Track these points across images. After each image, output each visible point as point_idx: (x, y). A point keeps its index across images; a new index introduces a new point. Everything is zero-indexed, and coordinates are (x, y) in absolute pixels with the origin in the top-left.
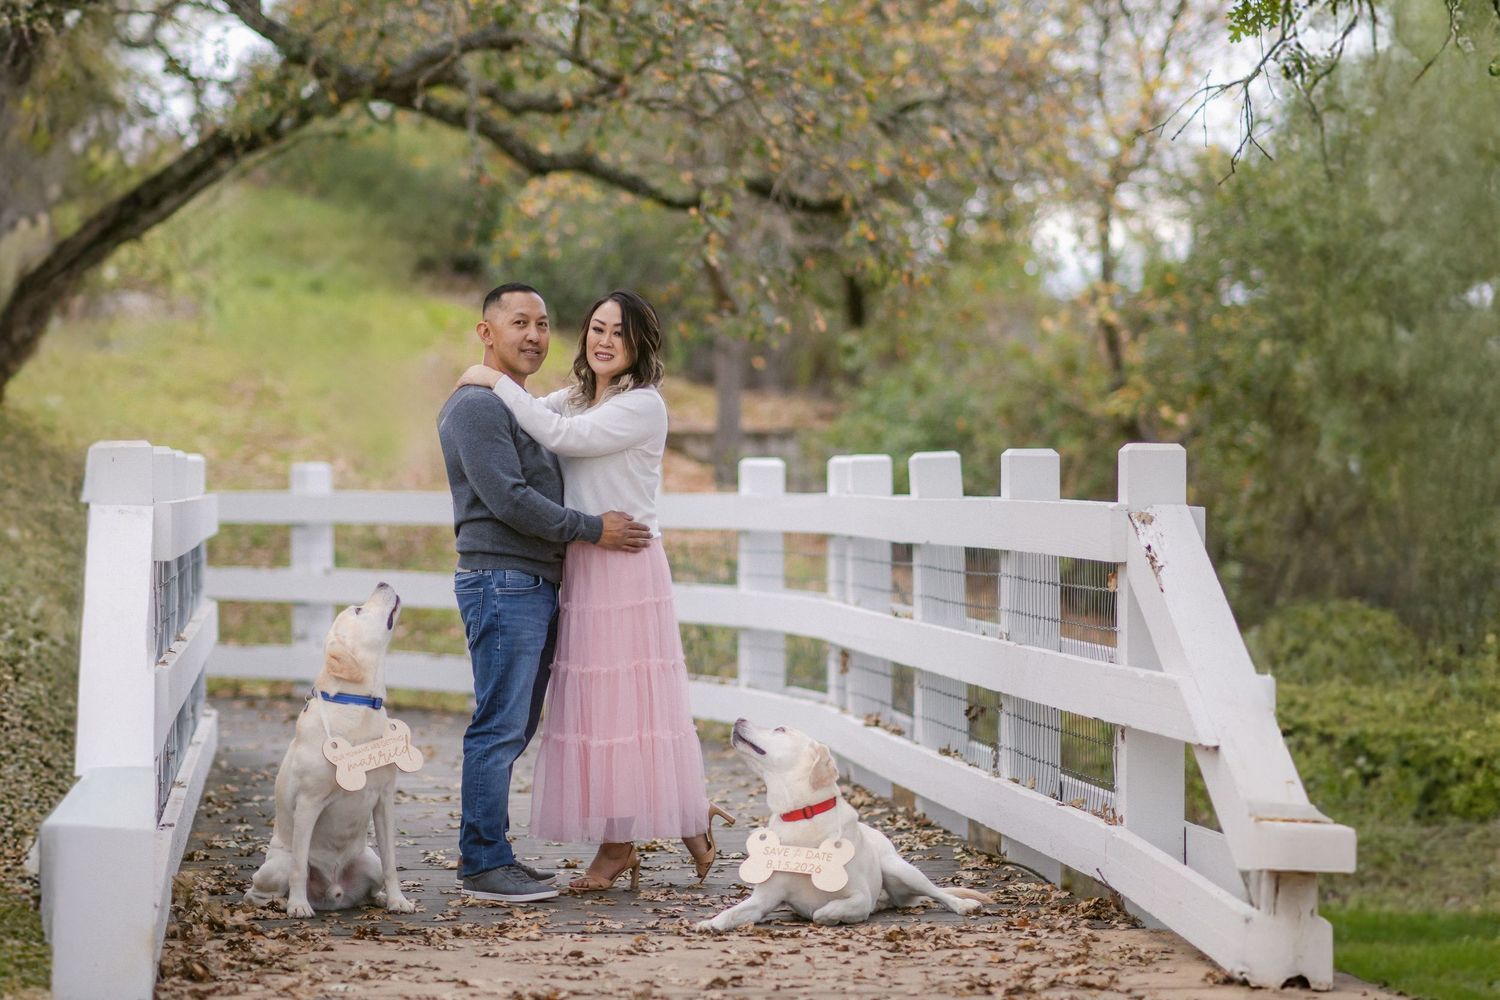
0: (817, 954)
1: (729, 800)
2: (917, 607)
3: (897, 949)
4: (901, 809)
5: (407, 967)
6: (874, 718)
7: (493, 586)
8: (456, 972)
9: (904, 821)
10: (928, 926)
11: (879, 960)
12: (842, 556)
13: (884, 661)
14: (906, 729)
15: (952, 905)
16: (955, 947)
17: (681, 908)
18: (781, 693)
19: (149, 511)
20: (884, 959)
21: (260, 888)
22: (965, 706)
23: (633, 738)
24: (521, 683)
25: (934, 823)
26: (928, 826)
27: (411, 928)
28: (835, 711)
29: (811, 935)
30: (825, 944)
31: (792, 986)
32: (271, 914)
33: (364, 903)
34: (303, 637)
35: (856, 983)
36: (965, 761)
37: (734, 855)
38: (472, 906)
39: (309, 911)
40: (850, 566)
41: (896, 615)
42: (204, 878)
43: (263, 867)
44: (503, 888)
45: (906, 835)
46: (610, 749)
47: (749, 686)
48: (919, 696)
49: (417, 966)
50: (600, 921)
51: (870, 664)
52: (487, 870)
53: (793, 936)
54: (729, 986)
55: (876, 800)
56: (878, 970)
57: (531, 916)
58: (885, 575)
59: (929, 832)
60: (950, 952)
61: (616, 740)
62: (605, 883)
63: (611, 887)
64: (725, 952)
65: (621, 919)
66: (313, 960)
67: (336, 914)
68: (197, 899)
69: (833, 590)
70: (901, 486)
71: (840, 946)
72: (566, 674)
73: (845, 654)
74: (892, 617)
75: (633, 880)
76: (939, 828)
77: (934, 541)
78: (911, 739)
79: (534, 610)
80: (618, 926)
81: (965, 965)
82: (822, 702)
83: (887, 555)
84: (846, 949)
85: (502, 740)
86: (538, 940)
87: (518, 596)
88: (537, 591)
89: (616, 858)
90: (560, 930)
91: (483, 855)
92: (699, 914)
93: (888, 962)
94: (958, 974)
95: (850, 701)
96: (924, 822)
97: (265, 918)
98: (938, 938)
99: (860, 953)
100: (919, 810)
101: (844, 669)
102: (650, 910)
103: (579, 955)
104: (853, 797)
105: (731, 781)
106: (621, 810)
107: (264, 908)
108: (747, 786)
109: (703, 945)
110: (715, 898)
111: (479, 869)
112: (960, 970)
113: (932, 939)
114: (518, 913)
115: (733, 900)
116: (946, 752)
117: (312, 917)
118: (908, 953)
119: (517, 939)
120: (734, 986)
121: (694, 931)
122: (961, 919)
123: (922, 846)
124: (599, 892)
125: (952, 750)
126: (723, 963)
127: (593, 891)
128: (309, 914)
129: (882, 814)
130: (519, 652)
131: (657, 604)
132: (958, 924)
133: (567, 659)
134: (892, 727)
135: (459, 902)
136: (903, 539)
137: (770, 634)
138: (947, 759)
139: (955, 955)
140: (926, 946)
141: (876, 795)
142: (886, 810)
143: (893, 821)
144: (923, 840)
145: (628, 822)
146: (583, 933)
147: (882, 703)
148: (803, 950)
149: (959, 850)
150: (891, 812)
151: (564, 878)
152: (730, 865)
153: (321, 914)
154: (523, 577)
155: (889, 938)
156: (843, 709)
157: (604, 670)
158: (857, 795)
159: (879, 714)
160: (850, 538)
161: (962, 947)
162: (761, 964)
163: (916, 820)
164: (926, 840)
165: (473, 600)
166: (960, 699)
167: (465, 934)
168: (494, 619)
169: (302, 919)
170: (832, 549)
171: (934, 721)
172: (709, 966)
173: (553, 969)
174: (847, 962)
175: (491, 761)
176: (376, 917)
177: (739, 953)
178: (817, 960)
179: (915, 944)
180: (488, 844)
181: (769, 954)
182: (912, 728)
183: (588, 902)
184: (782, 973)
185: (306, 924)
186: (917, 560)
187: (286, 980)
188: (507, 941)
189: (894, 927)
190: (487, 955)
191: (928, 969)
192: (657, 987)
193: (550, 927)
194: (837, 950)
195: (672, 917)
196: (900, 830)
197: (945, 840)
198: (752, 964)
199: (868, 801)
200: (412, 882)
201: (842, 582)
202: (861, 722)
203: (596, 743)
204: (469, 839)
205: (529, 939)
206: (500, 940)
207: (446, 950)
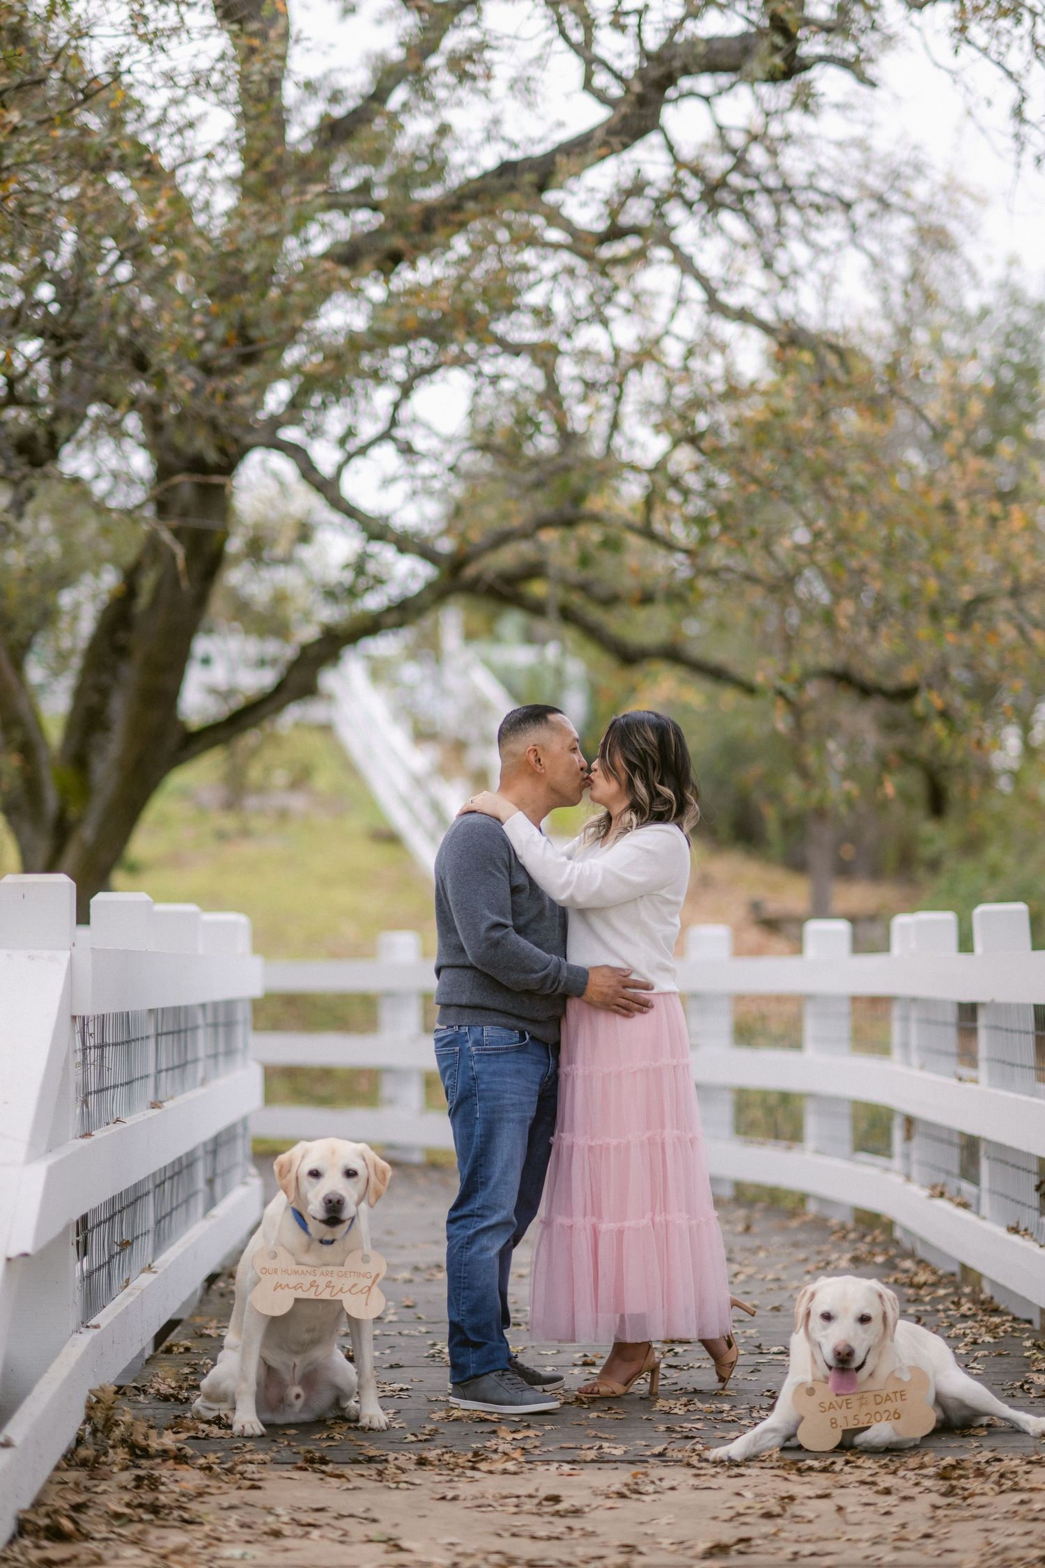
0: (852, 1498)
1: (783, 1277)
2: (983, 1071)
3: (949, 1493)
4: (967, 1290)
5: (340, 1517)
6: (939, 1189)
7: (470, 1044)
8: (396, 1525)
9: (969, 1305)
10: (990, 1455)
11: (928, 1511)
12: (905, 1019)
13: (950, 1131)
14: (973, 1201)
15: (1023, 1425)
16: (1021, 1490)
17: (699, 1425)
18: (849, 1159)
19: (64, 956)
20: (936, 1507)
21: (208, 1397)
22: (1035, 1180)
23: (646, 1221)
24: (505, 1157)
25: (1002, 1307)
26: (996, 1311)
27: (372, 1453)
28: (900, 1180)
29: (847, 1469)
30: (863, 1483)
31: (813, 1554)
32: (215, 1431)
33: (331, 1415)
34: (391, 1102)
35: (897, 1549)
36: (1035, 1240)
37: (775, 1349)
38: (457, 1420)
39: (258, 1429)
40: (914, 1028)
41: (960, 1079)
42: (164, 1379)
43: (212, 1372)
44: (496, 1398)
45: (970, 1323)
46: (621, 1233)
47: (818, 1152)
48: (985, 1166)
49: (351, 1516)
50: (598, 1444)
51: (938, 1134)
52: (477, 1376)
53: (825, 1470)
54: (733, 1553)
55: (941, 1277)
56: (924, 1528)
57: (518, 1436)
58: (950, 1039)
59: (996, 1320)
60: (1018, 1497)
61: (626, 1224)
62: (618, 1388)
63: (626, 1394)
64: (738, 1494)
65: (624, 1441)
66: (226, 1505)
67: (293, 1432)
68: (117, 1418)
69: (897, 1053)
70: (965, 943)
71: (880, 1488)
72: (572, 1147)
73: (910, 1122)
74: (954, 1082)
75: (652, 1383)
76: (1008, 1314)
77: (1000, 998)
78: (977, 1213)
79: (519, 1072)
80: (618, 1452)
81: (1035, 1520)
82: (887, 1170)
83: (952, 1015)
84: (887, 1491)
85: (486, 1224)
86: (515, 1473)
87: (497, 1055)
88: (521, 1050)
89: (632, 1360)
90: (548, 1457)
91: (472, 1358)
92: (720, 1434)
93: (940, 1513)
94: (1027, 1533)
95: (915, 1171)
96: (991, 1307)
97: (207, 1437)
98: (1002, 1476)
99: (905, 1498)
100: (987, 1292)
101: (908, 1137)
102: (662, 1428)
103: (556, 1499)
104: (916, 1274)
105: (790, 1254)
106: (633, 1305)
107: (208, 1422)
108: (806, 1260)
109: (714, 1483)
110: (741, 1411)
111: (467, 1375)
112: (1030, 1526)
113: (995, 1477)
114: (504, 1431)
115: (763, 1413)
116: (1014, 1230)
117: (262, 1436)
118: (965, 1499)
119: (491, 1472)
120: (741, 1553)
121: (707, 1460)
122: (1031, 1443)
123: (988, 1339)
124: (611, 1400)
125: (1022, 1227)
126: (731, 1513)
127: (605, 1398)
128: (258, 1432)
129: (947, 1295)
130: (500, 1119)
131: (674, 1067)
132: (1029, 1450)
133: (572, 1130)
134: (958, 1200)
135: (443, 1414)
136: (967, 998)
137: (834, 1100)
138: (1015, 1238)
139: (1022, 1502)
140: (988, 1487)
141: (941, 1272)
142: (951, 1290)
143: (958, 1304)
144: (989, 1331)
145: (641, 1319)
146: (573, 1462)
147: (948, 1173)
148: (836, 1492)
149: (1028, 1343)
150: (955, 1293)
151: (576, 1379)
152: (769, 1363)
153: (273, 1430)
154: (504, 1033)
155: (943, 1475)
156: (908, 1178)
157: (614, 1142)
158: (921, 1273)
159: (944, 1185)
160: (914, 1000)
161: (1032, 1490)
162: (779, 1516)
163: (983, 1303)
164: (992, 1330)
165: (450, 1062)
166: (1029, 1172)
167: (431, 1463)
168: (472, 1082)
169: (250, 1438)
170: (896, 1011)
171: (1002, 1195)
172: (715, 1518)
173: (518, 1521)
174: (887, 1513)
175: (475, 1248)
176: (337, 1437)
177: (757, 1495)
178: (850, 1510)
179: (974, 1484)
180: (477, 1346)
181: (792, 1498)
182: (978, 1199)
183: (593, 1415)
184: (805, 1529)
185: (250, 1445)
186: (982, 1020)
187: (176, 1538)
188: (477, 1475)
189: (949, 1460)
190: (443, 1498)
191: (989, 1525)
192: (640, 1553)
193: (537, 1452)
194: (877, 1492)
195: (687, 1437)
196: (964, 1317)
197: (1014, 1330)
198: (768, 1515)
199: (932, 1279)
200: (396, 1386)
201: (905, 1045)
202: (925, 1193)
203: (606, 1226)
204: (456, 1340)
205: (505, 1472)
206: (469, 1473)
207: (397, 1488)
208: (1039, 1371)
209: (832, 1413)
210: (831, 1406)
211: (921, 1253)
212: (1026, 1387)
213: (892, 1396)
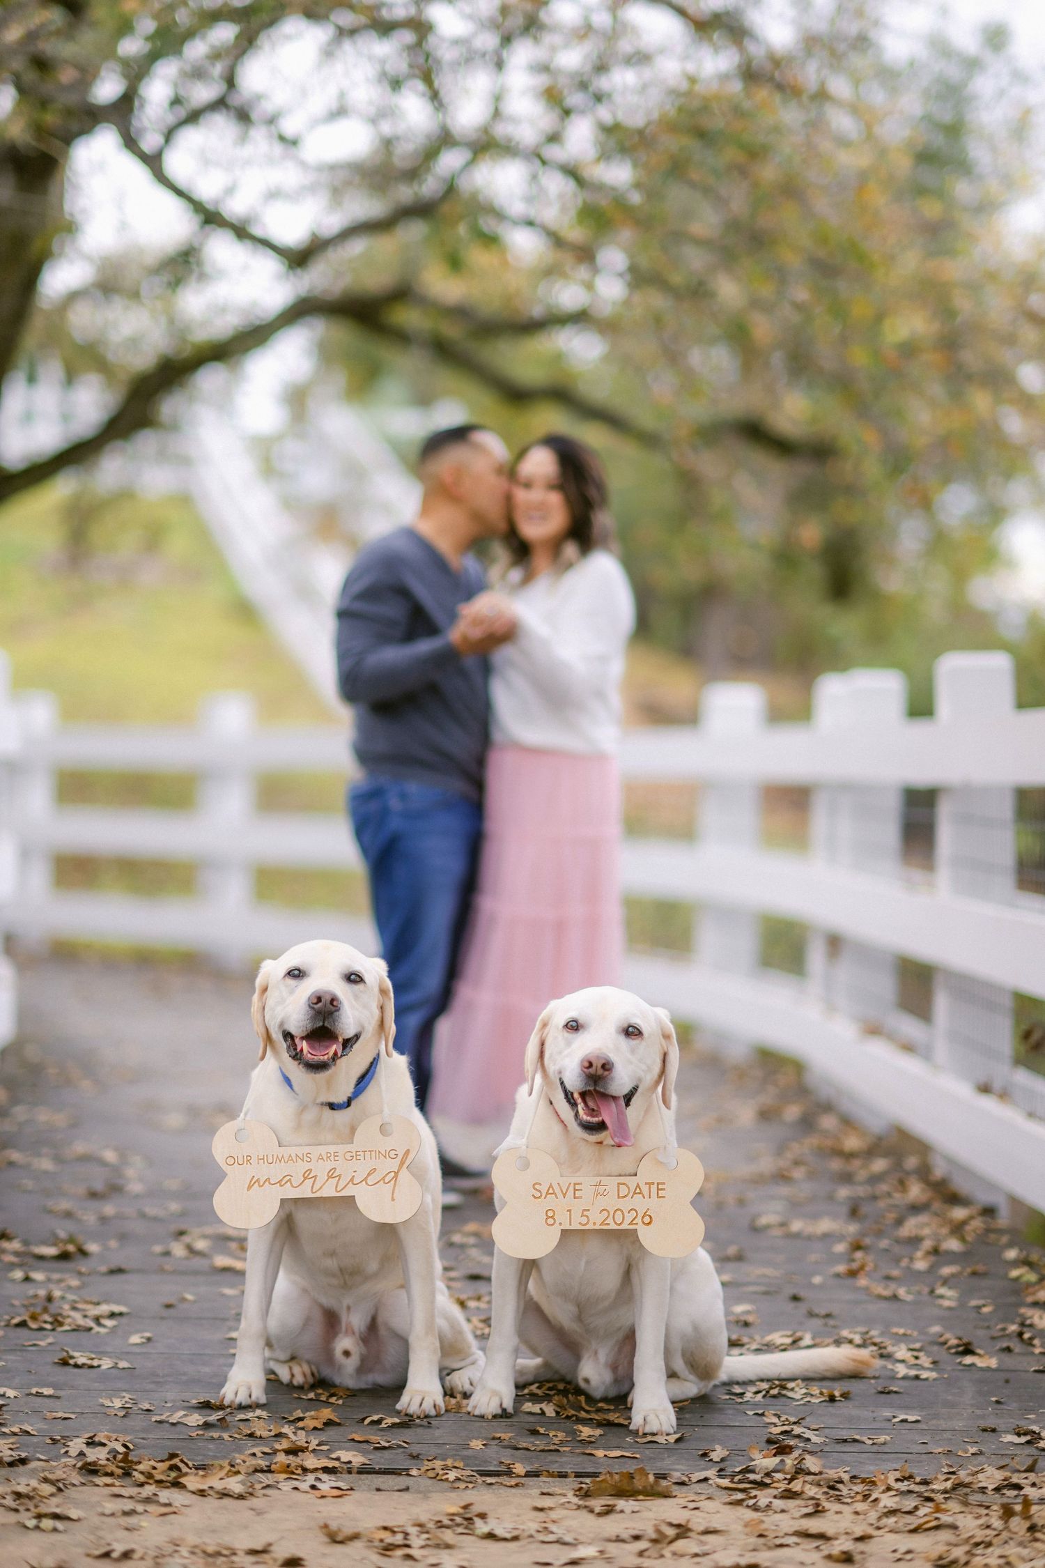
2: (943, 876)
4: (911, 1164)
6: (872, 1025)
9: (919, 1188)
14: (919, 1044)
25: (963, 1192)
26: (954, 1199)
28: (818, 1012)
41: (912, 887)
48: (939, 999)
55: (873, 1143)
59: (960, 1213)
69: (820, 849)
70: (920, 708)
73: (834, 940)
76: (973, 1203)
78: (930, 1060)
82: (801, 1000)
86: (241, 1497)
95: (841, 999)
96: (948, 1192)
100: (940, 1168)
101: (833, 960)
116: (985, 1089)
119: (202, 1493)
123: (954, 1245)
125: (997, 1087)
136: (920, 781)
138: (989, 1104)
144: (953, 1231)
147: (882, 1004)
150: (897, 1168)
158: (847, 1136)
159: (877, 1019)
160: (846, 787)
163: (936, 1185)
164: (958, 1229)
170: (820, 801)
182: (930, 1048)
190: (107, 1555)
196: (916, 1209)
199: (862, 1145)
205: (224, 1494)
206: (165, 1495)
207: (37, 1528)
208: (1036, 1304)
209: (550, 1202)
210: (550, 1191)
211: (846, 1106)
212: (1026, 1336)
213: (645, 1189)
